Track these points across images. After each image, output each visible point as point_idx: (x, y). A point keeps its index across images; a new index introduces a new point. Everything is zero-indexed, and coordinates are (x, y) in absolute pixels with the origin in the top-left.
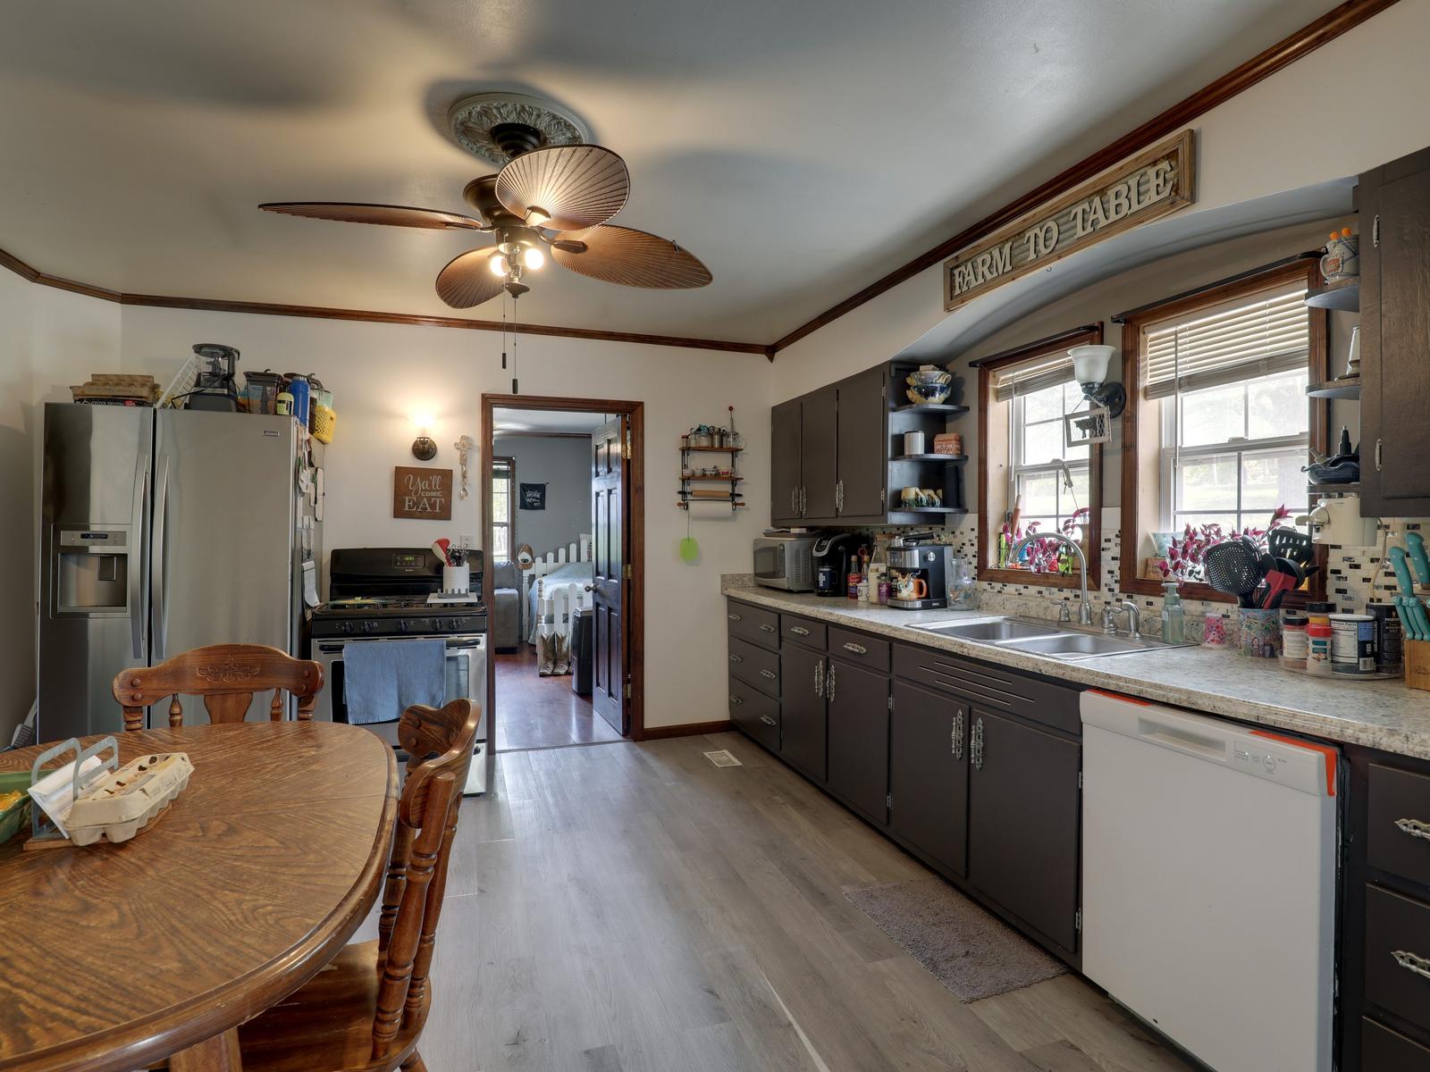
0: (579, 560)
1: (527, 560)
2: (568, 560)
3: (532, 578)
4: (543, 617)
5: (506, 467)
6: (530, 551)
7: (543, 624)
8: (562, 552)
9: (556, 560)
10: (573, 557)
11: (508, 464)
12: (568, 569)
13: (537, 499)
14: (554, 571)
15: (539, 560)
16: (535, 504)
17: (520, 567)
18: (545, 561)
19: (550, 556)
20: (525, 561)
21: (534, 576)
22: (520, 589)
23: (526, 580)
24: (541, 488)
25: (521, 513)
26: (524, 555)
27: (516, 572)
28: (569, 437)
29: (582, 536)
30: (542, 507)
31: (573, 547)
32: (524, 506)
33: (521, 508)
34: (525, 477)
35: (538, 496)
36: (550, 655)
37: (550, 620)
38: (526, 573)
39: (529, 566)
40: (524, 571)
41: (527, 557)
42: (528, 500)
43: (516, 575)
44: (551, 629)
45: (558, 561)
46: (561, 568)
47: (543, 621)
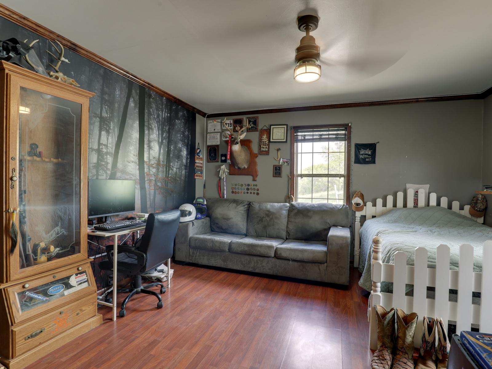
0: (405, 205)
1: (360, 204)
2: (395, 205)
3: (363, 219)
4: (379, 285)
5: (344, 132)
6: (362, 197)
7: (379, 293)
8: (390, 199)
9: (385, 205)
10: (400, 203)
11: (346, 129)
12: (396, 215)
13: (369, 155)
14: (383, 214)
15: (369, 204)
16: (367, 160)
17: (354, 209)
18: (374, 205)
19: (379, 202)
20: (358, 204)
21: (365, 216)
22: (352, 228)
23: (358, 219)
24: (372, 147)
25: (356, 167)
26: (356, 200)
27: (350, 213)
28: (398, 103)
29: (408, 185)
30: (373, 162)
31: (400, 195)
32: (358, 161)
33: (355, 162)
34: (359, 138)
35: (370, 153)
36: (387, 341)
37: (388, 289)
38: (358, 214)
39: (361, 209)
40: (357, 212)
41: (359, 201)
42: (361, 157)
43: (350, 216)
44: (389, 301)
45: (386, 206)
46: (389, 211)
47: (379, 289)
